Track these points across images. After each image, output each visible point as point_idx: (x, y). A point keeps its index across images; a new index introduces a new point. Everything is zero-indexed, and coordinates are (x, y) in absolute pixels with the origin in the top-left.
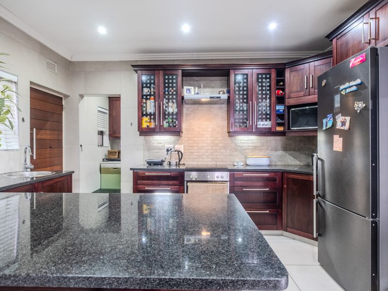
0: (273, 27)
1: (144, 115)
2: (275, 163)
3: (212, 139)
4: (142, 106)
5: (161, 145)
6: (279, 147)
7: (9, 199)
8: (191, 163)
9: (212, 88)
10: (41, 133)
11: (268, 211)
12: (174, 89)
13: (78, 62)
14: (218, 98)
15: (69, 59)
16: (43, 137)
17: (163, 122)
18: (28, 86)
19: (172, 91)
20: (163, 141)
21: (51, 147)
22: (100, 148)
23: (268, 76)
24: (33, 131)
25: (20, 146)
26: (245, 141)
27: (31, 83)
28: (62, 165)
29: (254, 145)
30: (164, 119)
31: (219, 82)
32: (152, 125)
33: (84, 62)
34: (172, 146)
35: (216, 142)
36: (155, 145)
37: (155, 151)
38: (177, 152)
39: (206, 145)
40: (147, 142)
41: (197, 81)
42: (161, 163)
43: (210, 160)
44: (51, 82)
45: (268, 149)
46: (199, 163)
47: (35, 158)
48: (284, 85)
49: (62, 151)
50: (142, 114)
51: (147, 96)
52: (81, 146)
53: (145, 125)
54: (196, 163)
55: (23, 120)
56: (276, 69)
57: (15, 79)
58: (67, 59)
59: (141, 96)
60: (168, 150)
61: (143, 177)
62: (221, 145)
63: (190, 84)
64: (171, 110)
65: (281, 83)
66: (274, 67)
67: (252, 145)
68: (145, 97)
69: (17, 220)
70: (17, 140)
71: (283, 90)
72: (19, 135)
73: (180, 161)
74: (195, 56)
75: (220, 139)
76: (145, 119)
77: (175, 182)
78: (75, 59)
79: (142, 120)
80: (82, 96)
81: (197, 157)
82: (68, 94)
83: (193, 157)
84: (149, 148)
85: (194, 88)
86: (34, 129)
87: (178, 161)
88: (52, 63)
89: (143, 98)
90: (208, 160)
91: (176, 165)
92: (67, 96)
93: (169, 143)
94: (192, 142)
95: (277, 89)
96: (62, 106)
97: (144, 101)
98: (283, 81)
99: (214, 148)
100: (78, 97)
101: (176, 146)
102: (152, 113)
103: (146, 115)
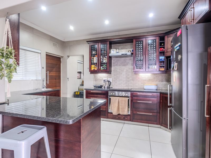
0: (151, 15)
1: (92, 64)
2: (161, 88)
3: (126, 75)
4: (91, 60)
5: (101, 78)
6: (164, 80)
7: (37, 99)
8: (115, 87)
9: (126, 49)
10: (51, 73)
11: (151, 114)
12: (106, 51)
13: (67, 42)
14: (125, 54)
15: (63, 41)
16: (52, 75)
17: (100, 67)
18: (45, 54)
19: (105, 52)
20: (102, 76)
21: (55, 79)
22: (79, 80)
23: (155, 41)
24: (47, 72)
25: (42, 78)
26: (144, 77)
27: (46, 53)
28: (60, 87)
29: (149, 78)
30: (101, 66)
31: (130, 46)
32: (96, 69)
33: (69, 41)
34: (106, 79)
35: (128, 77)
36: (99, 78)
37: (98, 81)
38: (108, 82)
39: (123, 78)
40: (95, 77)
41: (119, 46)
42: (101, 87)
43: (125, 86)
44: (55, 51)
45: (157, 80)
46: (120, 87)
47: (48, 83)
48: (164, 45)
49: (61, 80)
50: (91, 64)
51: (93, 55)
52: (68, 78)
53: (92, 69)
54: (118, 87)
55: (43, 68)
56: (159, 37)
57: (39, 52)
58: (62, 41)
59: (91, 55)
60: (104, 81)
61: (90, 93)
62: (131, 78)
63: (115, 48)
64: (104, 61)
65: (163, 44)
66: (158, 36)
67: (148, 78)
68: (92, 56)
69: (40, 108)
70: (41, 76)
71: (164, 48)
72: (41, 74)
73: (109, 86)
74: (117, 34)
75: (130, 75)
76: (93, 66)
77: (104, 96)
78: (66, 40)
79: (91, 66)
80: (68, 57)
81: (118, 84)
82: (63, 56)
83: (117, 84)
84: (96, 80)
85: (116, 50)
86: (48, 71)
87: (108, 86)
88: (55, 43)
89: (91, 56)
90: (124, 86)
91: (107, 88)
92: (62, 57)
93: (105, 77)
94: (116, 77)
95: (160, 48)
96: (61, 61)
97: (92, 57)
98: (164, 43)
99: (127, 80)
100: (67, 57)
101: (108, 79)
102: (96, 63)
103: (93, 64)
